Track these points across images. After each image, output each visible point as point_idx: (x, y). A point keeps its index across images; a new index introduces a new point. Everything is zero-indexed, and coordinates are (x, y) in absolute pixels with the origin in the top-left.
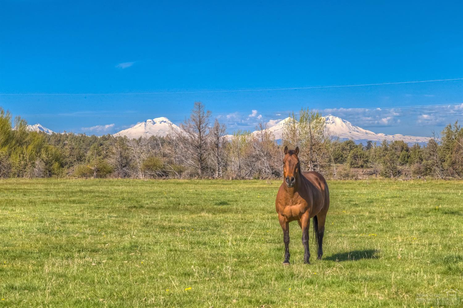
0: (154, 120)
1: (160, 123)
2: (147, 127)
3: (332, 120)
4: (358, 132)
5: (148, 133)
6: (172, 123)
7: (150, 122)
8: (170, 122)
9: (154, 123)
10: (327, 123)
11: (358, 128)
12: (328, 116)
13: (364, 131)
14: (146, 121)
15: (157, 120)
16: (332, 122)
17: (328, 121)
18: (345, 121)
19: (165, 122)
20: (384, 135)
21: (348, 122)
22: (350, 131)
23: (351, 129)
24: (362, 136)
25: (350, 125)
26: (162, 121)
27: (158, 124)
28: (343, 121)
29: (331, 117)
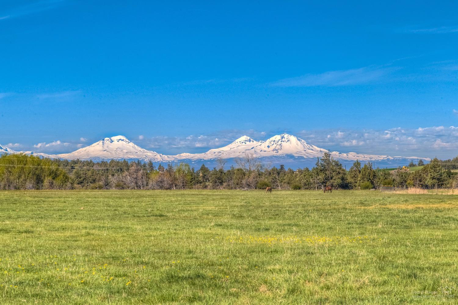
0: (111, 138)
1: (118, 141)
2: (104, 145)
3: (287, 139)
4: (312, 150)
5: (106, 151)
6: (129, 141)
7: (108, 140)
8: (127, 140)
9: (112, 141)
10: (281, 141)
11: (312, 147)
12: (283, 135)
13: (319, 149)
14: (103, 140)
15: (115, 138)
16: (287, 140)
17: (283, 140)
18: (300, 139)
19: (123, 140)
20: (338, 153)
21: (303, 141)
22: (305, 149)
23: (306, 147)
24: (317, 154)
25: (305, 143)
26: (120, 140)
27: (115, 142)
28: (298, 139)
29: (286, 136)
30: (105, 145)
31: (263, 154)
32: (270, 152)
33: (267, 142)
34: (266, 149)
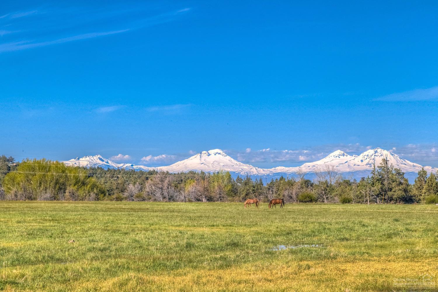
0: (209, 152)
1: (215, 155)
2: (201, 158)
3: (380, 153)
4: (405, 164)
5: (203, 164)
6: (226, 155)
7: (206, 153)
8: (224, 154)
9: (209, 155)
10: (375, 156)
11: (405, 161)
12: (377, 149)
13: (412, 164)
14: (201, 153)
15: (212, 152)
16: (380, 155)
17: (377, 154)
18: (393, 154)
19: (220, 154)
20: (431, 167)
21: (396, 155)
22: (398, 164)
23: (399, 161)
24: (410, 168)
25: (398, 158)
26: (217, 153)
27: (212, 155)
28: (391, 154)
29: (379, 150)
30: (203, 158)
31: (357, 168)
32: (363, 166)
33: (361, 157)
34: (360, 163)
